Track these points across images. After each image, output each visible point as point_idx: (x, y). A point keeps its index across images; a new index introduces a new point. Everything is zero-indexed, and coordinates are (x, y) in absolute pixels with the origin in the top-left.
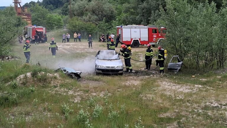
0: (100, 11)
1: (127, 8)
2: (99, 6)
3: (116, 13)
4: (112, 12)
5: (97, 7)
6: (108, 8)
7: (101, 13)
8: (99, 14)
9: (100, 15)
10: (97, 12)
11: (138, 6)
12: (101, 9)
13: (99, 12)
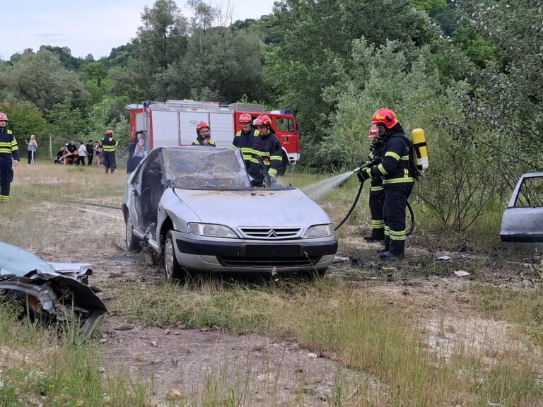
0: (43, 88)
1: (120, 80)
2: (37, 76)
3: (87, 97)
4: (77, 93)
5: (33, 76)
6: (65, 81)
7: (45, 94)
8: (39, 98)
9: (44, 101)
10: (35, 90)
11: (154, 77)
12: (44, 85)
13: (38, 91)
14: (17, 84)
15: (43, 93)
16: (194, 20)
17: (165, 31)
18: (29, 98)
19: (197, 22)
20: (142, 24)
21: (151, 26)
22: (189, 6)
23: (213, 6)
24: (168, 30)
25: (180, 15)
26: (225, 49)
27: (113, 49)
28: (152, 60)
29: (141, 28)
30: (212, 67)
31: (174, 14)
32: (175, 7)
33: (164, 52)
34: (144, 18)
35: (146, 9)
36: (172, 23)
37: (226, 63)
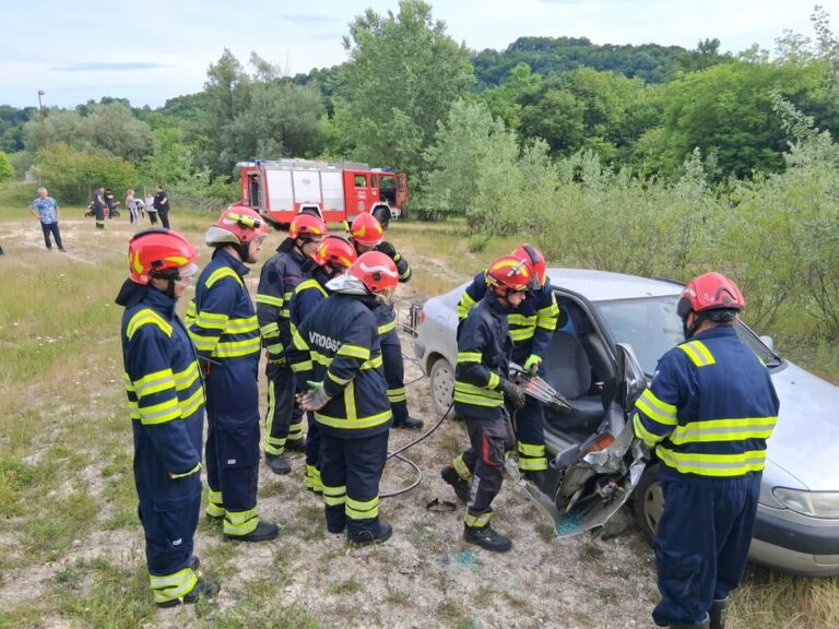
0: (117, 137)
1: (191, 131)
2: (112, 127)
4: (149, 142)
5: (108, 127)
6: (138, 131)
7: (120, 143)
8: (115, 147)
10: (110, 140)
11: (222, 128)
12: (118, 134)
13: (114, 140)
14: (93, 133)
15: (118, 142)
16: (256, 77)
17: (229, 86)
18: (106, 146)
19: (260, 78)
20: (208, 79)
21: (216, 82)
22: (252, 64)
23: (273, 64)
24: (232, 86)
25: (243, 72)
26: (286, 104)
27: (168, 101)
28: (220, 113)
29: (207, 83)
30: (275, 120)
31: (237, 71)
32: (237, 65)
33: (230, 106)
34: (210, 74)
35: (211, 66)
36: (235, 79)
37: (289, 117)
